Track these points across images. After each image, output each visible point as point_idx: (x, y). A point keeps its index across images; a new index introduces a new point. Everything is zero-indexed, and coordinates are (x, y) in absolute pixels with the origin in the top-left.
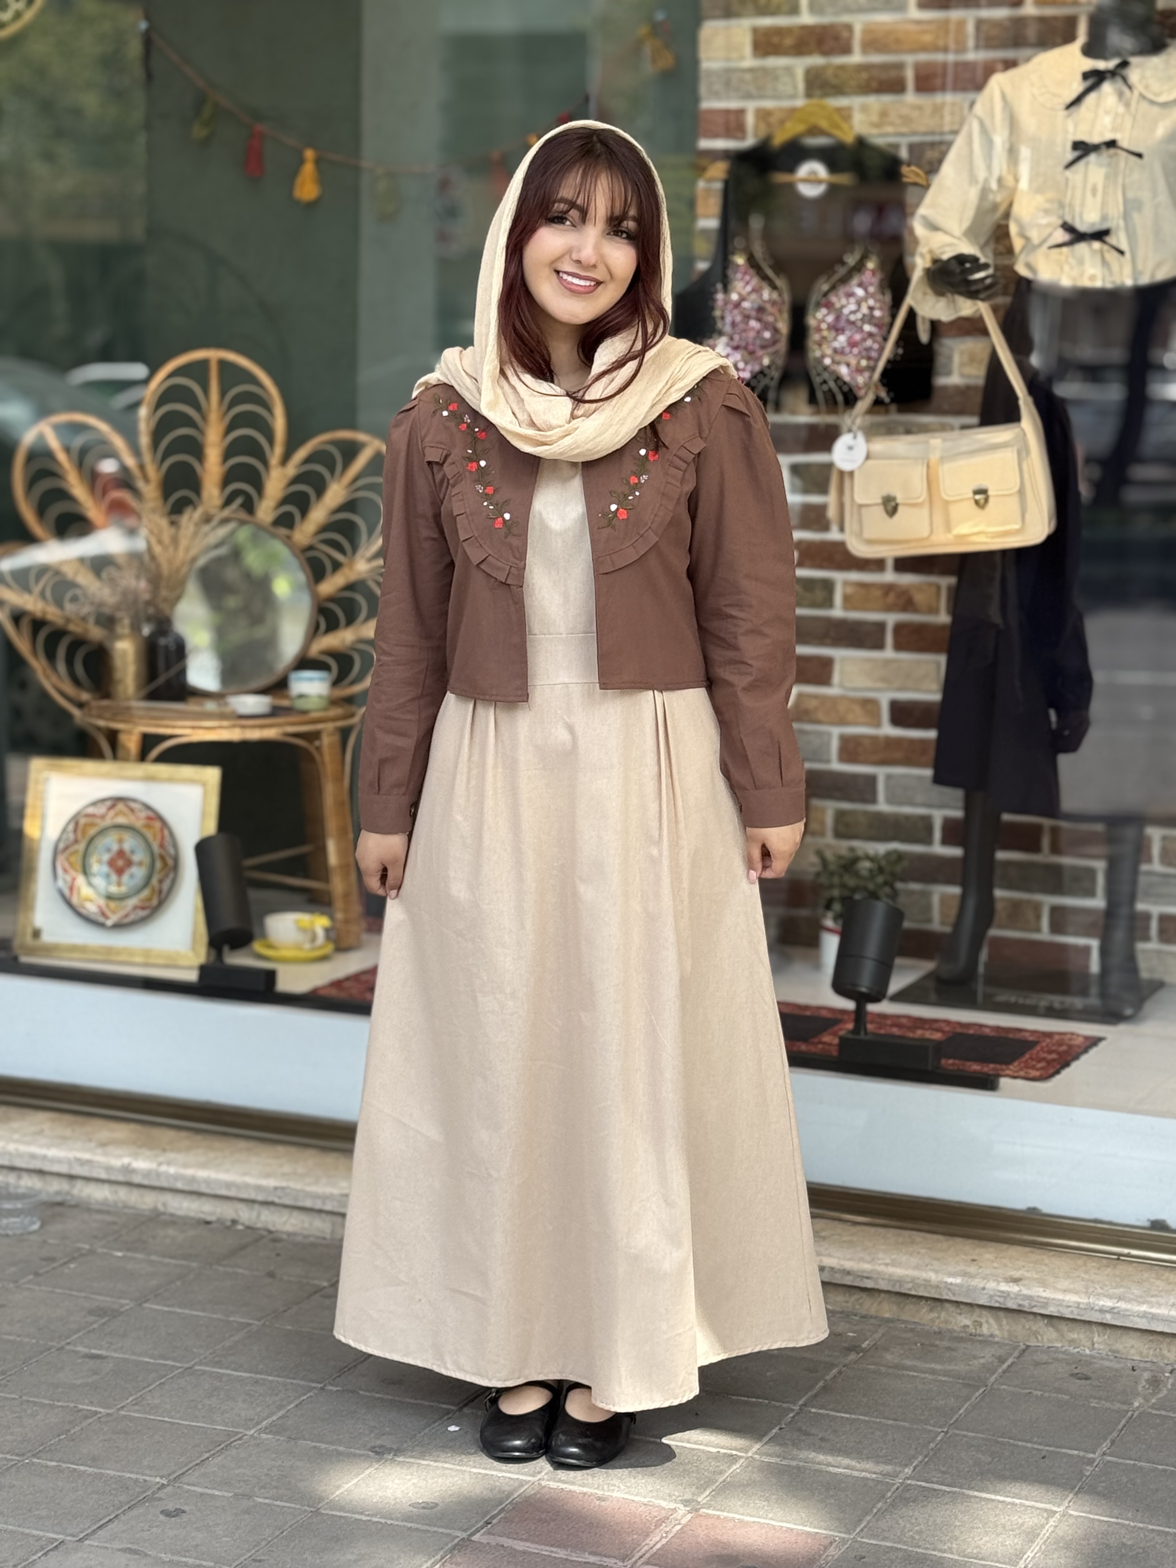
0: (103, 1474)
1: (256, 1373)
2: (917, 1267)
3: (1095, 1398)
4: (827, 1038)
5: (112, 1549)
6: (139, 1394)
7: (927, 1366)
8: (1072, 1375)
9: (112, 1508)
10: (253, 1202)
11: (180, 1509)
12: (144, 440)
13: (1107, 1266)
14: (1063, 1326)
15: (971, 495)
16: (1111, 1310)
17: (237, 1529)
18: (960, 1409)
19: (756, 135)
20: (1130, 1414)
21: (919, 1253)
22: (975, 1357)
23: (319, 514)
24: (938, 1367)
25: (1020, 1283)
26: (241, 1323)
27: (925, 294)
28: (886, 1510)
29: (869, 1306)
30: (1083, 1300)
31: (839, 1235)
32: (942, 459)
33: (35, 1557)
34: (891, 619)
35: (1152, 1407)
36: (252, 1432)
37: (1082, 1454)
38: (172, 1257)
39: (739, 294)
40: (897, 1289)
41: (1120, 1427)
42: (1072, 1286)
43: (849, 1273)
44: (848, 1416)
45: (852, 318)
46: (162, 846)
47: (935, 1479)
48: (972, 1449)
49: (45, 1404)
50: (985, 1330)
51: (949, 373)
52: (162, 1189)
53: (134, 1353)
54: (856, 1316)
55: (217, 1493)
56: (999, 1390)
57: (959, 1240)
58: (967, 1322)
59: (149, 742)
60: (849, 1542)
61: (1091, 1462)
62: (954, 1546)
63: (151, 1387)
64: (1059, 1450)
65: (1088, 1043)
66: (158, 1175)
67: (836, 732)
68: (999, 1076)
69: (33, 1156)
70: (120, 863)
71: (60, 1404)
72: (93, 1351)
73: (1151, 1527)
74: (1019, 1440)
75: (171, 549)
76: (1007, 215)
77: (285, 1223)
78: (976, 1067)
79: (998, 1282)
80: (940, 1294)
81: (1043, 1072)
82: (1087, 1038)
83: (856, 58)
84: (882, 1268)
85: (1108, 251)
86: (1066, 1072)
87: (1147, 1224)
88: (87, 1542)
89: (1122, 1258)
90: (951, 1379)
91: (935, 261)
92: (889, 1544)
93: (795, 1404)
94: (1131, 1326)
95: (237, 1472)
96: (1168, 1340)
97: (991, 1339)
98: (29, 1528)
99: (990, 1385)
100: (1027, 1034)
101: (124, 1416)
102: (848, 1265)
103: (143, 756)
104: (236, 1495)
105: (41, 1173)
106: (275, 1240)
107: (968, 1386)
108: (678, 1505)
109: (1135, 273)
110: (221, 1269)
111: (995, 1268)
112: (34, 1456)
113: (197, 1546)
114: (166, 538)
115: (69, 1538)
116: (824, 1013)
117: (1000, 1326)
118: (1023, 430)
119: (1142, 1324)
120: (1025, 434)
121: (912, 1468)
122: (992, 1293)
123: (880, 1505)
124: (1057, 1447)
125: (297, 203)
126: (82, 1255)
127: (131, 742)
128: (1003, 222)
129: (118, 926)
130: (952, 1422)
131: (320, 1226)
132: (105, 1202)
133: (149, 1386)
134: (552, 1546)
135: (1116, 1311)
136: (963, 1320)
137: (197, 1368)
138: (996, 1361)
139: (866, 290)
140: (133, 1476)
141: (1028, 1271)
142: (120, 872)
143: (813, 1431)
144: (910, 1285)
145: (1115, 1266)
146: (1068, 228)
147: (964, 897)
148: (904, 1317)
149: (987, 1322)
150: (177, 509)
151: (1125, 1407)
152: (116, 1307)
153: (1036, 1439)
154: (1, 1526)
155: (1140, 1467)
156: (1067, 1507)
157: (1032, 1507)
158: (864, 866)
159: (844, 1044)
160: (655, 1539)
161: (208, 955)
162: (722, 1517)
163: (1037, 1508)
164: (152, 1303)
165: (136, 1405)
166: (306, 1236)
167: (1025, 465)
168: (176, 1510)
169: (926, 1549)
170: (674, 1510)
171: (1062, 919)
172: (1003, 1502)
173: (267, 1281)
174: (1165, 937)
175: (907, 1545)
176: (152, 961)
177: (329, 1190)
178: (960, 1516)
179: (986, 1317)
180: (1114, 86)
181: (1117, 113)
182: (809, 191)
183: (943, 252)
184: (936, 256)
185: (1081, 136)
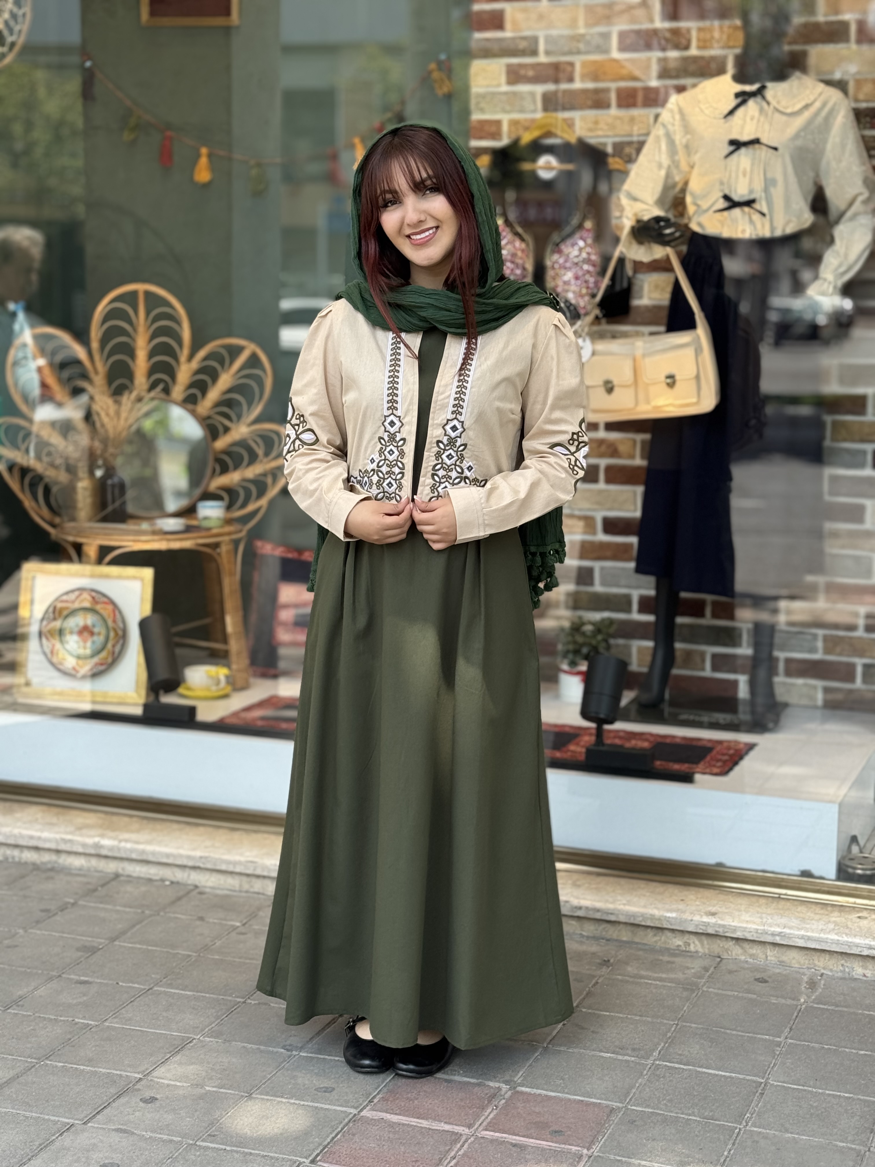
0: (97, 1072)
1: (197, 992)
2: (645, 907)
3: (773, 996)
4: (572, 747)
5: (109, 1129)
6: (117, 1010)
7: (656, 975)
8: (756, 980)
9: (105, 1098)
10: (186, 867)
11: (153, 1097)
12: (95, 345)
13: (773, 903)
14: (746, 945)
15: (663, 378)
16: (779, 934)
17: (196, 1111)
18: (684, 1006)
19: (509, 137)
20: (799, 1007)
21: (644, 896)
22: (688, 968)
23: (213, 395)
24: (663, 976)
25: (716, 916)
26: (184, 955)
27: (630, 245)
28: (645, 1084)
29: (612, 932)
30: (760, 927)
32: (644, 356)
33: (54, 1138)
34: (603, 463)
35: (813, 1002)
36: (199, 1036)
38: (130, 907)
40: (632, 921)
41: (794, 1017)
42: (751, 918)
43: (598, 910)
44: (608, 1014)
45: (576, 260)
46: (114, 621)
47: (675, 1060)
48: (697, 1036)
49: (51, 1019)
50: (692, 948)
51: (641, 297)
52: (122, 859)
53: (110, 979)
54: (603, 939)
56: (707, 991)
57: (670, 886)
58: (680, 943)
59: (104, 551)
60: (624, 1109)
61: (779, 1044)
62: (696, 1110)
63: (125, 1005)
64: (756, 1036)
65: (747, 748)
66: (119, 849)
68: (693, 773)
69: (31, 837)
70: (86, 633)
71: (62, 1018)
72: (82, 978)
73: (827, 1092)
74: (728, 1029)
75: (115, 420)
76: (683, 191)
77: (207, 881)
78: (676, 767)
79: (701, 916)
80: (662, 924)
81: (721, 769)
82: (746, 744)
83: (578, 85)
84: (621, 907)
85: (754, 214)
86: (737, 769)
87: (798, 873)
88: (90, 1124)
89: (782, 896)
90: (674, 985)
91: (638, 221)
92: (650, 1110)
94: (793, 944)
95: (191, 1067)
96: (818, 954)
97: (695, 954)
98: (48, 1115)
99: (701, 988)
100: (706, 742)
101: (108, 1027)
102: (599, 905)
103: (100, 561)
104: (192, 1085)
105: (37, 849)
106: (201, 893)
107: (685, 989)
108: (502, 1085)
109: (773, 229)
110: (166, 915)
111: (698, 905)
112: (47, 1058)
113: (168, 1125)
114: (112, 411)
115: (77, 1122)
116: (567, 729)
117: (702, 945)
118: (698, 335)
119: (801, 943)
120: (699, 338)
121: (657, 1052)
122: (697, 923)
123: (640, 1080)
124: (754, 1033)
125: (196, 184)
126: (68, 907)
127: (91, 551)
128: (681, 195)
129: (86, 677)
130: (680, 1016)
131: (232, 882)
133: (123, 1004)
134: (418, 1118)
135: (783, 934)
136: (678, 942)
137: (155, 988)
138: (702, 970)
139: (585, 241)
140: (118, 1072)
141: (720, 907)
142: (85, 639)
143: (587, 1025)
144: (641, 919)
145: (778, 902)
146: (726, 198)
147: (655, 649)
148: (637, 940)
149: (694, 943)
150: (118, 392)
151: (795, 1003)
152: (96, 945)
153: (739, 1028)
154: (28, 1114)
155: (813, 1047)
156: (768, 1079)
157: (744, 1079)
158: (588, 628)
159: (589, 752)
160: (489, 1110)
161: (148, 695)
162: (533, 1093)
163: (748, 1080)
164: (120, 942)
165: (115, 1018)
166: (222, 889)
167: (700, 359)
168: (151, 1098)
169: (677, 1113)
170: (499, 1089)
171: (719, 662)
172: (724, 1076)
173: (198, 923)
174: (788, 673)
175: (663, 1111)
176: (108, 700)
177: (237, 858)
178: (696, 1088)
179: (693, 939)
180: (757, 103)
181: (759, 121)
182: (545, 175)
183: (643, 215)
184: (639, 218)
185: (735, 136)
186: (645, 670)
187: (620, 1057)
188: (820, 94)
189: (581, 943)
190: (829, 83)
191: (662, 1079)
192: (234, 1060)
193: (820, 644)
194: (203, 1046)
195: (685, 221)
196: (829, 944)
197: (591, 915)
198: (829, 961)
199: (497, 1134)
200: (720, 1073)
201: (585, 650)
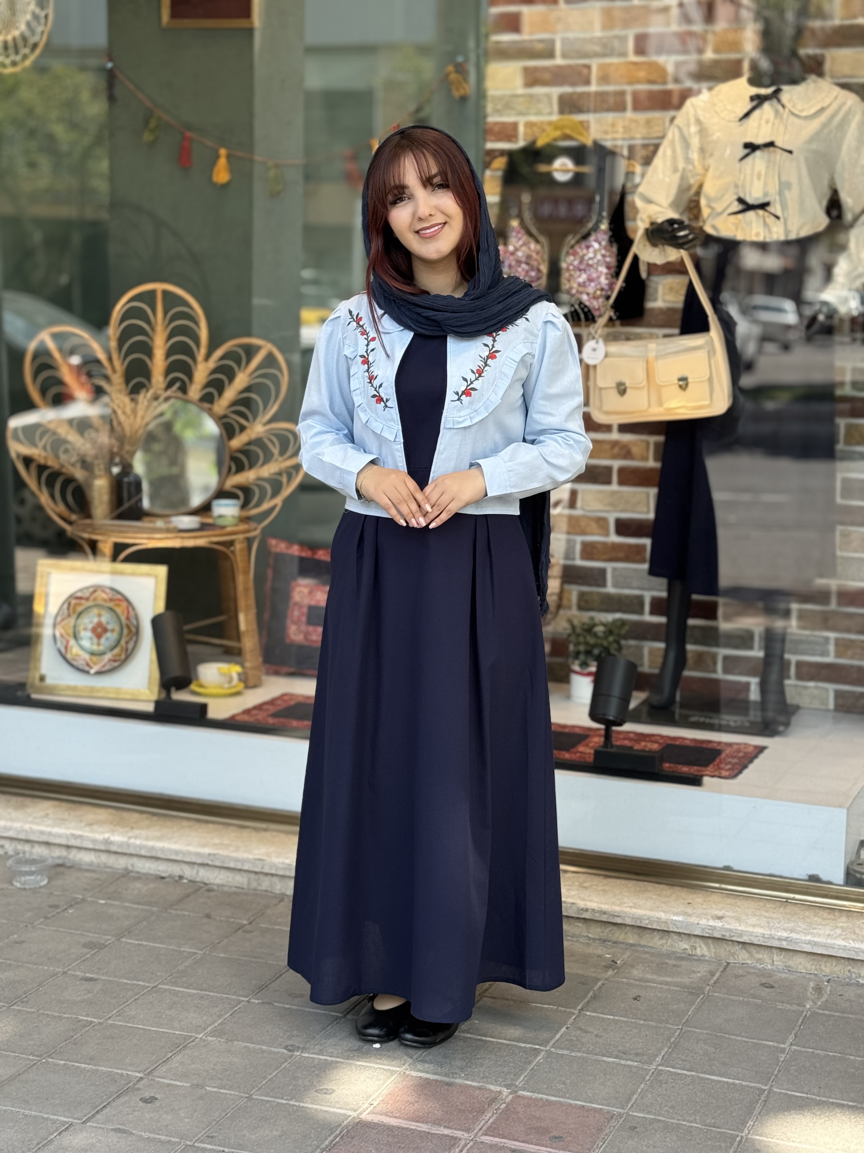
0: (98, 1070)
1: (201, 990)
2: (651, 909)
3: (779, 1002)
4: (581, 749)
5: (107, 1129)
6: (120, 1008)
7: (662, 979)
8: (762, 985)
9: (105, 1097)
10: (194, 863)
11: (153, 1097)
12: (113, 344)
13: (780, 907)
14: (752, 949)
15: (676, 381)
16: (786, 939)
17: (195, 1111)
18: (688, 1012)
19: (525, 140)
20: (804, 1014)
21: (651, 898)
22: (694, 972)
23: (230, 394)
24: (669, 979)
25: (723, 920)
26: (190, 952)
27: (645, 246)
28: (647, 1090)
29: (619, 935)
30: (767, 932)
31: (596, 885)
32: (657, 358)
33: (52, 1137)
34: (616, 464)
35: (819, 1008)
36: (201, 1035)
37: (776, 1044)
38: (139, 904)
39: (514, 246)
40: (638, 924)
41: (800, 1023)
42: (758, 922)
43: (605, 913)
44: (612, 1017)
45: (591, 262)
46: (128, 618)
47: (678, 1066)
48: (701, 1042)
49: (55, 1017)
50: (698, 952)
51: (655, 300)
52: (131, 855)
53: (116, 977)
54: (609, 941)
55: (179, 1084)
56: (713, 996)
57: (677, 888)
58: (686, 946)
59: (118, 548)
60: (625, 1116)
61: (783, 1051)
62: (697, 1117)
63: (129, 1002)
64: (760, 1042)
65: (757, 750)
66: (128, 845)
67: (579, 539)
68: (702, 776)
69: (42, 833)
70: (99, 630)
71: (65, 1016)
72: (88, 975)
73: (831, 1100)
74: (732, 1035)
75: (132, 417)
76: (698, 193)
77: (216, 878)
78: (685, 769)
79: (708, 920)
80: (669, 928)
81: (731, 772)
82: (756, 747)
83: (593, 88)
84: (628, 910)
85: (768, 217)
86: (746, 772)
87: (806, 878)
88: (88, 1124)
89: (789, 901)
90: (679, 989)
91: (652, 224)
92: (652, 1117)
93: (575, 1008)
94: (800, 949)
95: (193, 1066)
96: (825, 959)
97: (702, 958)
98: (47, 1113)
99: (706, 992)
100: (715, 745)
101: (111, 1025)
102: (605, 907)
103: (114, 558)
104: (192, 1085)
105: (47, 844)
106: (210, 890)
107: (691, 993)
108: (502, 1088)
109: (787, 232)
110: (173, 912)
111: (705, 909)
112: (49, 1056)
113: (167, 1126)
114: (128, 410)
115: (75, 1121)
116: (577, 730)
117: (709, 948)
118: (711, 338)
119: (808, 948)
120: (712, 340)
121: (661, 1057)
122: (703, 927)
123: (642, 1086)
124: (758, 1040)
125: (214, 185)
126: (76, 903)
127: (106, 547)
128: (696, 198)
129: (99, 673)
130: (684, 1021)
131: (240, 880)
132: (91, 864)
133: (127, 1002)
134: (417, 1122)
135: (789, 939)
136: (684, 945)
137: (160, 986)
138: (709, 975)
139: (600, 243)
140: (119, 1071)
141: (727, 911)
142: (99, 636)
143: (590, 1029)
144: (647, 922)
145: (785, 906)
146: (741, 201)
147: (667, 650)
148: (643, 943)
149: (700, 946)
150: (135, 391)
151: (801, 1009)
152: (102, 942)
153: (743, 1034)
154: (27, 1112)
155: (817, 1054)
156: (771, 1086)
157: (748, 1086)
158: (600, 629)
159: (598, 754)
160: (489, 1115)
161: (160, 693)
162: (534, 1097)
163: (752, 1087)
164: (126, 938)
165: (119, 1015)
166: (231, 887)
167: (712, 361)
168: (151, 1097)
169: (678, 1120)
170: (500, 1092)
171: (731, 664)
172: (727, 1082)
173: (206, 920)
174: (800, 677)
175: (665, 1117)
176: (121, 696)
177: (246, 856)
178: (699, 1094)
179: (699, 943)
180: (772, 105)
181: (774, 124)
182: (561, 177)
183: (657, 218)
184: (653, 220)
185: (750, 139)
186: (656, 671)
187: (623, 1062)
188: (836, 98)
189: (588, 944)
190: (844, 86)
191: (664, 1085)
192: (235, 1060)
193: (832, 648)
194: (206, 1046)
195: (701, 224)
196: (836, 950)
197: (597, 917)
198: (835, 966)
199: (497, 1139)
200: (724, 1079)
201: (596, 652)
